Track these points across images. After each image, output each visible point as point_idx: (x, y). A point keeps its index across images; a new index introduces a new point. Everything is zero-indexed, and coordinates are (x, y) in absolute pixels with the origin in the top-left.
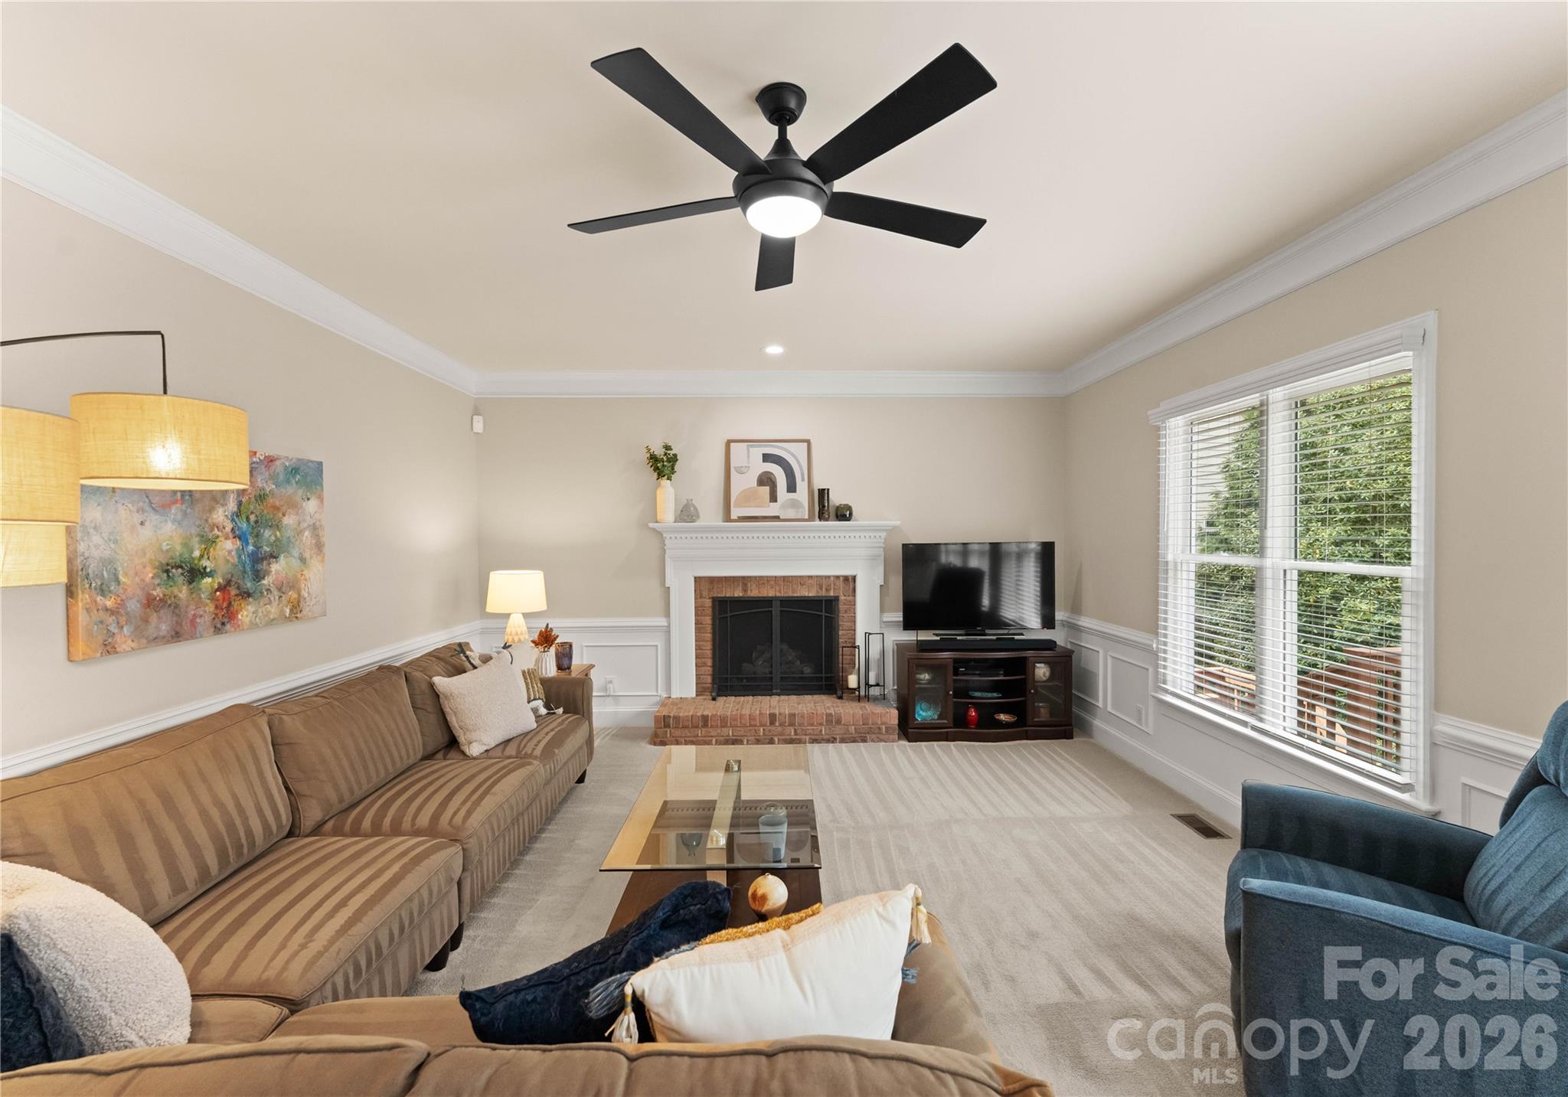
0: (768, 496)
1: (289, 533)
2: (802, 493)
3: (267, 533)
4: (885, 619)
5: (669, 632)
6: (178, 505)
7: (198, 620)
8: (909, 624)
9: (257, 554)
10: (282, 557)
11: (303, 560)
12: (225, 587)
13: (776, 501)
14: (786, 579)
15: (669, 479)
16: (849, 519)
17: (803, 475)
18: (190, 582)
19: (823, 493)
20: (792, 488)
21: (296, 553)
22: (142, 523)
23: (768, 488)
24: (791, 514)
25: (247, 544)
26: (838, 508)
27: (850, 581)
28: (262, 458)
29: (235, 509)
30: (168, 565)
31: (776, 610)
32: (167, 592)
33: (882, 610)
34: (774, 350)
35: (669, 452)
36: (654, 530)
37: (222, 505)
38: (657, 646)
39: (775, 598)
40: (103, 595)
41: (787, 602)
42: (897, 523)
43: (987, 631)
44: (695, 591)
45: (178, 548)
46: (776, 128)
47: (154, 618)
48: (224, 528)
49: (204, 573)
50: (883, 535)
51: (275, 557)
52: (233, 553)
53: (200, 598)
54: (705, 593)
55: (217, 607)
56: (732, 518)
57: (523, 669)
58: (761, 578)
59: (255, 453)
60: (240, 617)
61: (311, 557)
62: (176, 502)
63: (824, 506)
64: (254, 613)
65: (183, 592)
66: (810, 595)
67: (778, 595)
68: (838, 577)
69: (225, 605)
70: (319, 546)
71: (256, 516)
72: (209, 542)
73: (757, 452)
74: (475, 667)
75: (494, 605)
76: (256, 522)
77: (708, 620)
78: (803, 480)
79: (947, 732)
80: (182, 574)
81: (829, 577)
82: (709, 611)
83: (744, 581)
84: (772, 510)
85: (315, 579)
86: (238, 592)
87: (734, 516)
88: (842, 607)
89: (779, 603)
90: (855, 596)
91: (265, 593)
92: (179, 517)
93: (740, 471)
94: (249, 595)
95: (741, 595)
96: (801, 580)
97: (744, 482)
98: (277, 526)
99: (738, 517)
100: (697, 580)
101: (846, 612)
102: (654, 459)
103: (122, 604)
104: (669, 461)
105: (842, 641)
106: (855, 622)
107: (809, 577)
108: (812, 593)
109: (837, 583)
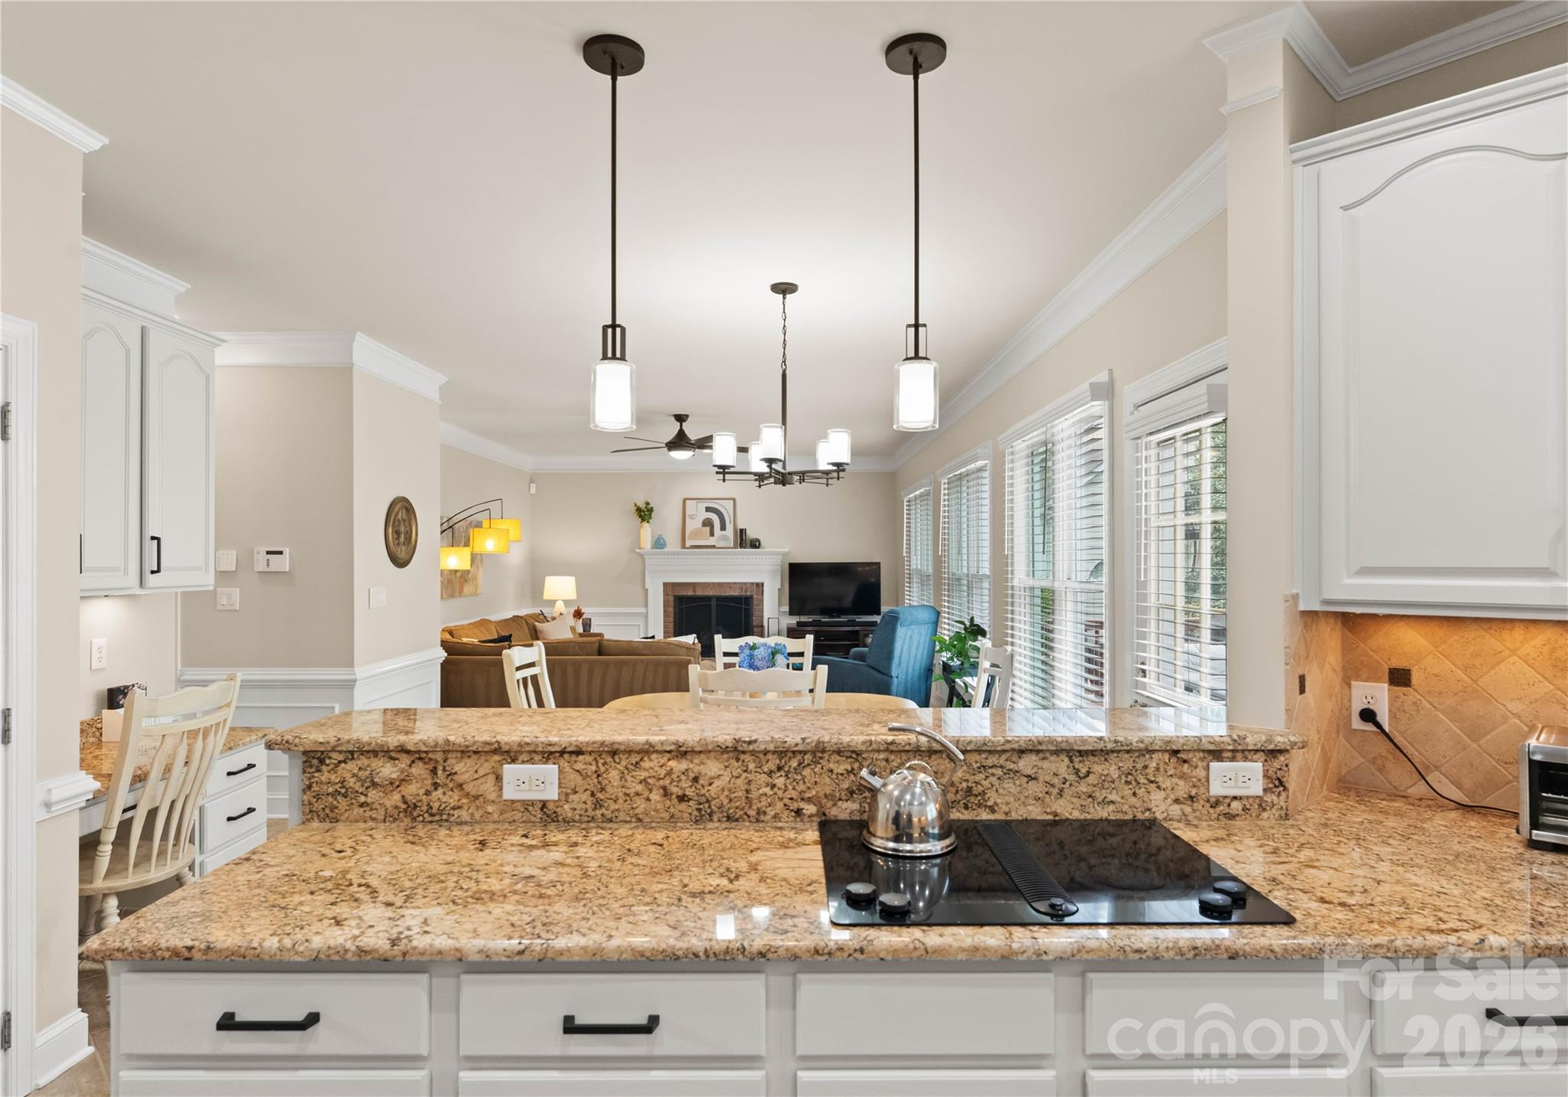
0: (707, 533)
2: (730, 531)
4: (782, 609)
8: (792, 613)
13: (714, 536)
14: (720, 584)
15: (648, 522)
16: (758, 548)
17: (730, 520)
19: (743, 531)
20: (723, 528)
24: (722, 544)
26: (752, 541)
27: (760, 586)
31: (714, 603)
33: (780, 605)
35: (648, 506)
36: (639, 553)
38: (639, 625)
39: (714, 597)
41: (719, 599)
42: (787, 550)
44: (664, 591)
50: (780, 557)
54: (670, 593)
57: (570, 625)
58: (704, 583)
66: (735, 594)
67: (715, 594)
68: (752, 584)
73: (703, 506)
74: (550, 621)
75: (547, 596)
77: (671, 610)
78: (730, 523)
81: (747, 583)
82: (672, 604)
83: (694, 585)
84: (711, 541)
87: (687, 545)
88: (755, 602)
89: (716, 600)
90: (763, 595)
93: (692, 517)
95: (692, 594)
96: (729, 585)
97: (694, 524)
99: (690, 546)
100: (664, 584)
101: (757, 605)
102: (639, 510)
104: (648, 511)
105: (755, 623)
106: (762, 611)
107: (735, 583)
108: (737, 593)
109: (752, 587)
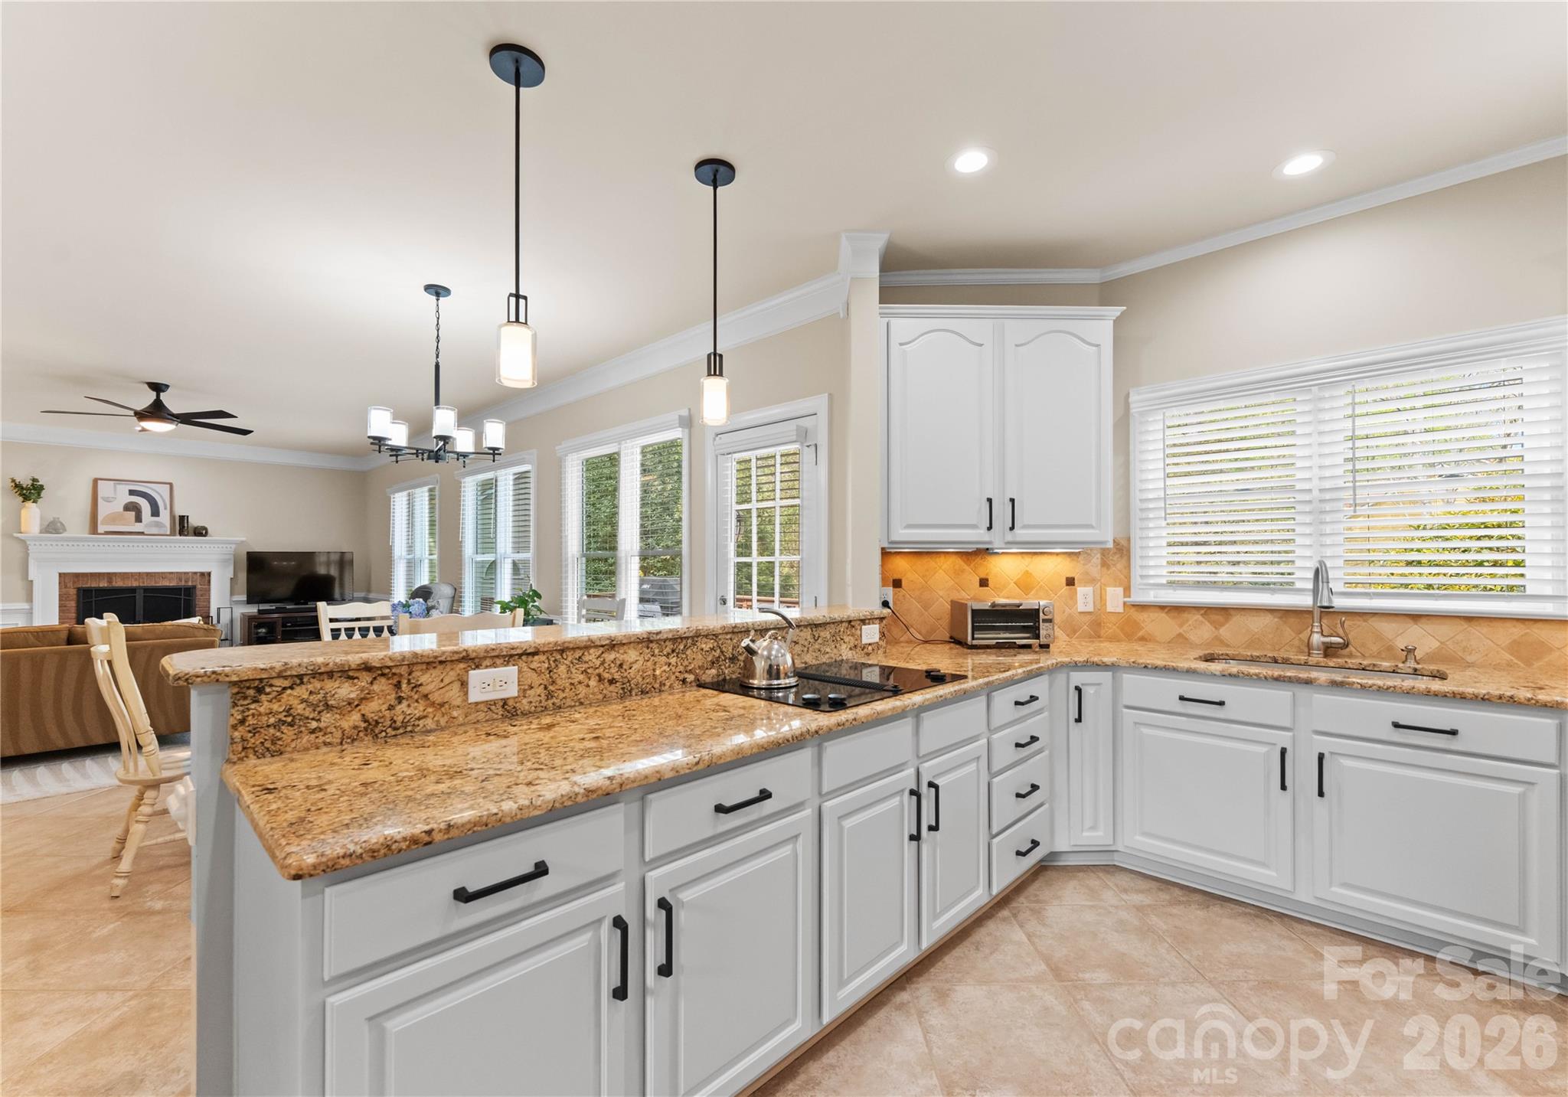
0: (133, 519)
2: (165, 517)
4: (234, 599)
5: (29, 614)
8: (250, 601)
13: (141, 522)
15: (36, 502)
16: (205, 536)
17: (165, 505)
19: (183, 518)
20: (155, 513)
23: (134, 513)
24: (155, 531)
26: (196, 528)
27: (206, 576)
31: (140, 593)
33: (232, 594)
35: (35, 483)
36: (18, 538)
39: (139, 588)
41: (146, 590)
42: (244, 539)
43: (309, 603)
44: (60, 583)
46: (155, 393)
50: (233, 546)
54: (70, 585)
56: (99, 531)
58: (125, 573)
66: (171, 585)
67: (141, 585)
68: (195, 573)
73: (124, 489)
77: (72, 604)
78: (165, 509)
81: (188, 573)
82: (73, 598)
83: (110, 576)
84: (138, 527)
88: (198, 593)
89: (142, 591)
90: (209, 585)
93: (107, 500)
95: (106, 585)
96: (163, 575)
97: (111, 508)
99: (105, 531)
100: (61, 575)
101: (202, 596)
102: (19, 487)
104: (35, 489)
106: (209, 602)
107: (171, 573)
108: (173, 584)
109: (195, 576)
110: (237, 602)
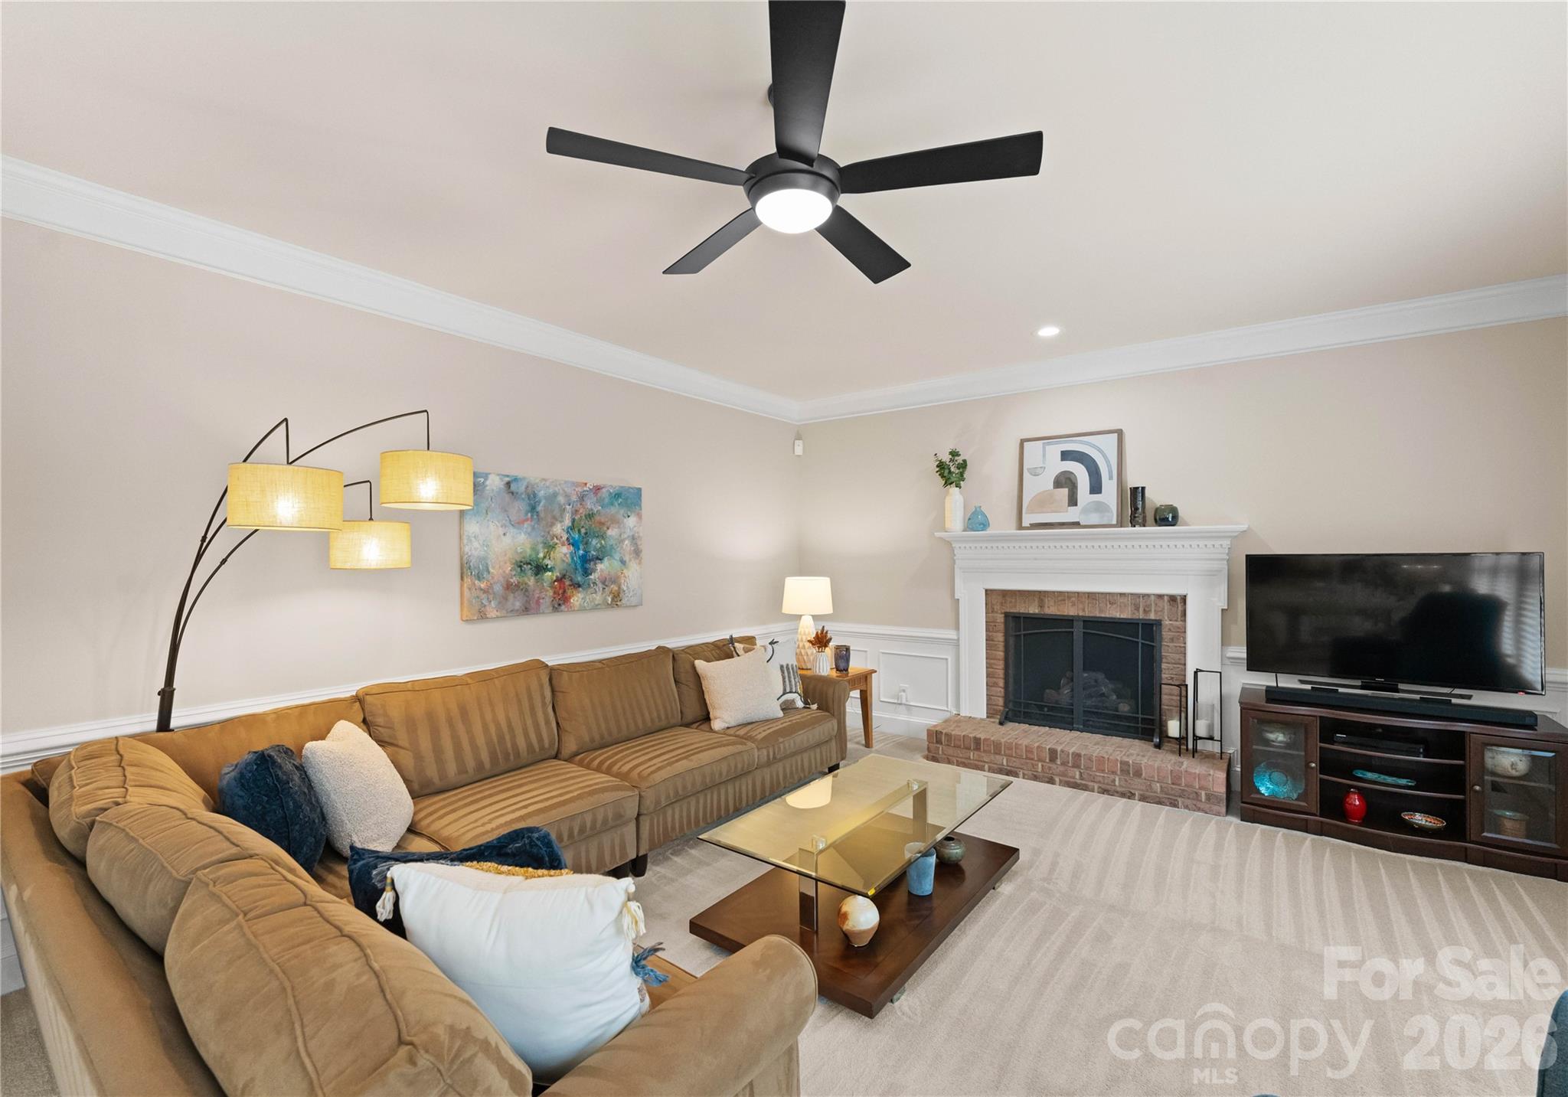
0: (1065, 500)
1: (612, 542)
2: (1110, 494)
3: (594, 542)
4: (1230, 655)
5: (959, 646)
6: (529, 522)
7: (541, 601)
8: (1253, 666)
9: (586, 556)
10: (606, 559)
11: (623, 562)
12: (561, 579)
13: (1076, 505)
14: (1091, 596)
15: (958, 486)
16: (1173, 524)
17: (1110, 472)
18: (536, 575)
19: (1137, 493)
20: (1096, 488)
21: (617, 556)
22: (504, 534)
23: (1067, 490)
24: (1094, 519)
25: (579, 549)
26: (1157, 510)
27: (1178, 602)
28: (591, 487)
29: (570, 524)
30: (521, 562)
31: (1078, 631)
32: (520, 580)
33: (1225, 641)
34: (1048, 332)
35: (956, 458)
36: (942, 539)
37: (561, 522)
38: (947, 659)
39: (1078, 618)
40: (479, 580)
41: (1088, 622)
42: (1244, 527)
43: (1401, 686)
44: (986, 604)
45: (529, 551)
47: (511, 596)
48: (561, 537)
49: (546, 569)
50: (1226, 543)
51: (600, 560)
52: (568, 556)
53: (543, 586)
54: (997, 607)
55: (555, 593)
56: (1023, 525)
57: (781, 663)
58: (1061, 593)
59: (586, 484)
60: (572, 601)
61: (630, 560)
62: (527, 520)
63: (1137, 509)
64: (582, 599)
65: (531, 581)
66: (1122, 616)
67: (1080, 613)
68: (1160, 596)
69: (561, 592)
70: (637, 552)
71: (586, 529)
72: (550, 548)
73: (1055, 450)
74: (739, 656)
75: (788, 608)
76: (586, 533)
77: (1000, 637)
78: (1111, 478)
79: (1306, 820)
80: (531, 569)
81: (1148, 595)
82: (1001, 627)
83: (1041, 596)
84: (1072, 515)
85: (632, 577)
86: (571, 583)
87: (1025, 524)
88: (1166, 634)
89: (1083, 623)
90: (1185, 621)
91: (592, 585)
92: (529, 530)
93: (1035, 473)
94: (579, 586)
95: (1037, 611)
96: (1111, 597)
97: (1040, 484)
98: (603, 537)
99: (1030, 524)
100: (988, 593)
101: (1172, 640)
102: (941, 466)
103: (491, 586)
104: (957, 467)
105: (1165, 676)
106: (1185, 654)
107: (1121, 594)
108: (1125, 614)
109: (1160, 603)
110: (1235, 660)
